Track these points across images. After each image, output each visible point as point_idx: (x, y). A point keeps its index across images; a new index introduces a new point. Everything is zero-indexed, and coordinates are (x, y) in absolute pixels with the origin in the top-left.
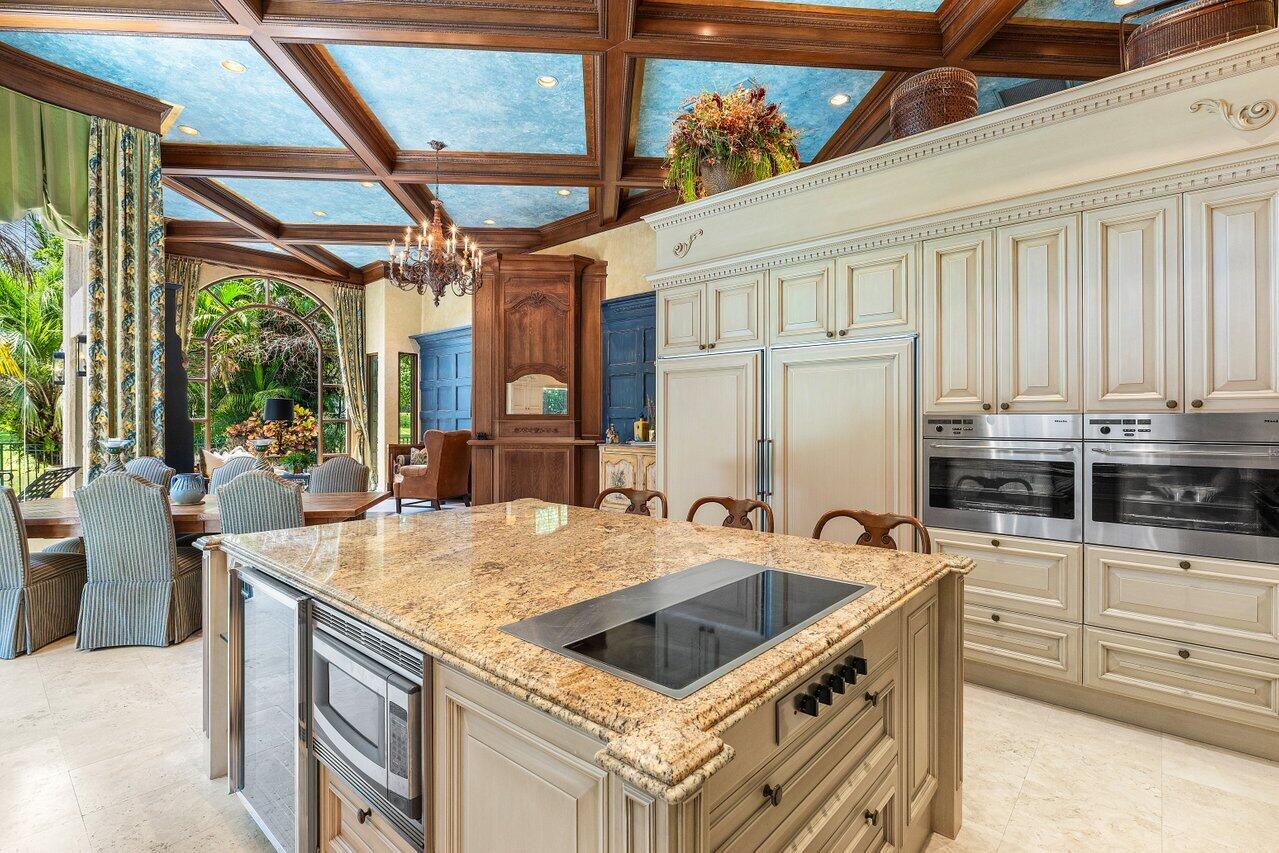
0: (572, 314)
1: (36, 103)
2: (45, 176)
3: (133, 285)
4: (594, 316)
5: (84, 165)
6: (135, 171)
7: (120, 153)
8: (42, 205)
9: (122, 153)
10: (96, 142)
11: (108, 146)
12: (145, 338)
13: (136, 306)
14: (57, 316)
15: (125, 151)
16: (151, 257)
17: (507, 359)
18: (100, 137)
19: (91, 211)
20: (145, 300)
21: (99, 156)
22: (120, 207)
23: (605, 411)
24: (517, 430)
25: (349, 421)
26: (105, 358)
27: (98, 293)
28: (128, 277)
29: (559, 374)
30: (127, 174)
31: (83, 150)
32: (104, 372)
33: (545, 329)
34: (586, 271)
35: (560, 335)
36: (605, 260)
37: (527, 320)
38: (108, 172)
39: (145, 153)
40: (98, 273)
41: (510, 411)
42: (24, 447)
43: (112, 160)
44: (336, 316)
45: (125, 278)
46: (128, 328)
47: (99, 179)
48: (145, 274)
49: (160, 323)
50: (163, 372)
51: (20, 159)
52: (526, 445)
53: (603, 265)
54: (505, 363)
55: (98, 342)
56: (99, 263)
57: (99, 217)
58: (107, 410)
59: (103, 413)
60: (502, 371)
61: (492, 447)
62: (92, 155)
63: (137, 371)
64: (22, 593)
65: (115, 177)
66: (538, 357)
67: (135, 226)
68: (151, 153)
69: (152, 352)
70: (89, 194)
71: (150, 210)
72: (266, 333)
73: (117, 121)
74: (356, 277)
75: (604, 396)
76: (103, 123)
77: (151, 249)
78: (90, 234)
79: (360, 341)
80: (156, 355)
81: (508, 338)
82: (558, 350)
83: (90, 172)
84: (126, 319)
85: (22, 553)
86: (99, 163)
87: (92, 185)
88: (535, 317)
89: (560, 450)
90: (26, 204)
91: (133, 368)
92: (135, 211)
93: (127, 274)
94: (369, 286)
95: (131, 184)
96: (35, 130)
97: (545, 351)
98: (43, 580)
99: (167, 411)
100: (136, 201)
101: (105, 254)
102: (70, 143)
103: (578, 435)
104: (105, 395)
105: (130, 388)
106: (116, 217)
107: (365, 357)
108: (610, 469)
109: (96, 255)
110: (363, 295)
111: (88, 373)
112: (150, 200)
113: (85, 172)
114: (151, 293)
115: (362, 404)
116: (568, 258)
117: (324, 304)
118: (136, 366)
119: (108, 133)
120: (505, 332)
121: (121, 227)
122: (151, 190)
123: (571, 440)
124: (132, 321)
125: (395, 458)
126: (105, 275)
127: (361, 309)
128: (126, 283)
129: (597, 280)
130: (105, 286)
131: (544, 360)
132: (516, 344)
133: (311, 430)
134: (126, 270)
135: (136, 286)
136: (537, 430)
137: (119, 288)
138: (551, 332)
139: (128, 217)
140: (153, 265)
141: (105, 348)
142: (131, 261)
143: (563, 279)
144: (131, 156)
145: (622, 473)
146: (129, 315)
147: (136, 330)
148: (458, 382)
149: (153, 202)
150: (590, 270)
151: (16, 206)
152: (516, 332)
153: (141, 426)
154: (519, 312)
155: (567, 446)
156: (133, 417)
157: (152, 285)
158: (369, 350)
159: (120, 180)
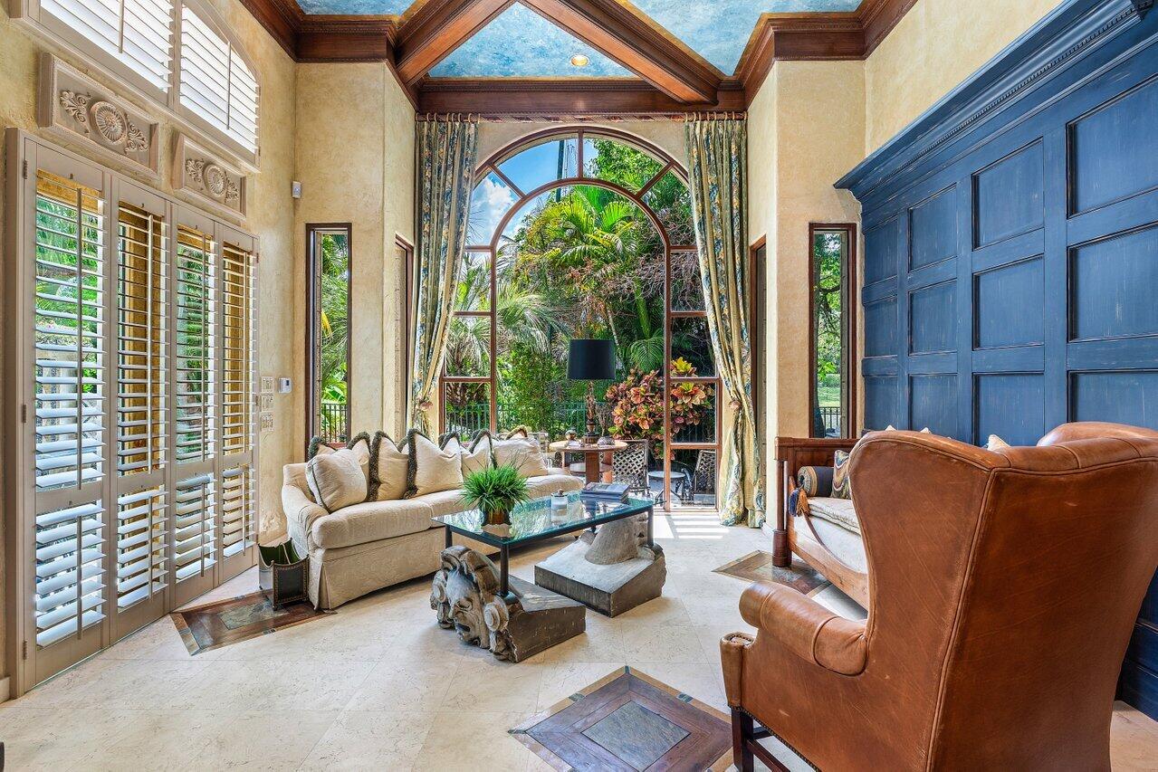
25: (719, 381)
44: (691, 179)
74: (732, 98)
79: (737, 221)
107: (747, 253)
110: (745, 129)
117: (672, 163)
127: (739, 158)
133: (692, 395)
158: (753, 240)
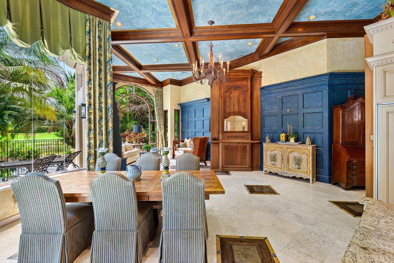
0: (249, 92)
1: (67, 8)
2: (71, 37)
3: (102, 82)
4: (257, 93)
5: (84, 34)
6: (102, 37)
7: (97, 29)
8: (70, 49)
9: (98, 29)
10: (88, 24)
11: (93, 26)
12: (106, 103)
13: (103, 90)
14: (73, 100)
15: (99, 28)
16: (108, 71)
17: (225, 110)
18: (90, 23)
19: (87, 52)
20: (106, 88)
21: (90, 30)
22: (97, 51)
23: (261, 130)
24: (228, 137)
25: (158, 132)
26: (92, 111)
27: (89, 85)
28: (100, 79)
29: (245, 116)
30: (99, 37)
31: (84, 27)
32: (92, 117)
33: (239, 98)
34: (255, 75)
35: (245, 100)
36: (261, 71)
37: (232, 95)
38: (93, 36)
39: (106, 30)
40: (90, 77)
41: (225, 130)
42: (64, 140)
43: (94, 32)
44: (154, 98)
45: (99, 79)
46: (100, 99)
47: (90, 40)
48: (106, 78)
49: (111, 97)
50: (112, 116)
51: (62, 30)
52: (232, 143)
53: (261, 73)
54: (224, 112)
55: (90, 105)
56: (90, 73)
57: (90, 55)
58: (93, 132)
59: (92, 133)
60: (223, 114)
61: (218, 143)
62: (87, 30)
63: (104, 116)
64: (64, 236)
65: (95, 39)
66: (236, 109)
67: (102, 58)
68: (108, 29)
69: (109, 109)
70: (86, 45)
71: (107, 52)
72: (130, 105)
73: (96, 16)
74: (160, 84)
75: (261, 124)
76: (91, 17)
77: (108, 68)
78: (87, 61)
79: (162, 106)
80: (110, 110)
81: (225, 102)
82: (244, 106)
83: (87, 36)
84: (99, 96)
85: (64, 215)
86: (90, 33)
87: (87, 42)
88: (235, 94)
89: (245, 145)
90: (64, 48)
91: (102, 115)
92: (102, 53)
93: (99, 78)
94: (164, 88)
95: (101, 42)
96: (67, 18)
97: (239, 107)
98: (74, 226)
99: (113, 132)
100: (103, 48)
101: (92, 70)
102: (80, 24)
103: (252, 139)
104: (92, 126)
105: (101, 123)
106: (96, 55)
107: (164, 111)
108: (269, 153)
109: (89, 69)
110: (162, 91)
111: (87, 117)
112: (108, 48)
113: (85, 36)
114: (108, 85)
115: (162, 127)
116: (249, 70)
117: (151, 94)
118: (103, 114)
119: (93, 21)
120: (224, 100)
121: (97, 59)
122: (108, 44)
123: (250, 141)
124: (102, 96)
125: (175, 145)
126: (92, 78)
127: (162, 95)
128: (99, 81)
129: (258, 79)
130: (92, 82)
131: (238, 110)
132: (228, 104)
134: (99, 76)
135: (103, 83)
136: (236, 137)
137: (97, 83)
138: (241, 99)
139: (100, 55)
140: (109, 74)
141: (92, 107)
142: (101, 73)
143: (245, 79)
144: (101, 31)
145: (275, 155)
146: (100, 94)
147: (103, 100)
148: (196, 119)
149: (109, 49)
150: (256, 75)
151: (61, 49)
152: (228, 100)
153: (105, 138)
154: (229, 92)
155: (247, 143)
156: (102, 134)
157: (108, 82)
158: (165, 109)
159: (97, 40)
